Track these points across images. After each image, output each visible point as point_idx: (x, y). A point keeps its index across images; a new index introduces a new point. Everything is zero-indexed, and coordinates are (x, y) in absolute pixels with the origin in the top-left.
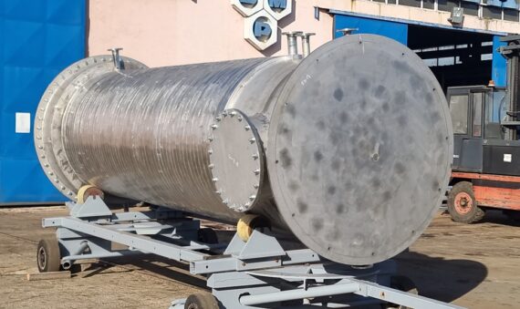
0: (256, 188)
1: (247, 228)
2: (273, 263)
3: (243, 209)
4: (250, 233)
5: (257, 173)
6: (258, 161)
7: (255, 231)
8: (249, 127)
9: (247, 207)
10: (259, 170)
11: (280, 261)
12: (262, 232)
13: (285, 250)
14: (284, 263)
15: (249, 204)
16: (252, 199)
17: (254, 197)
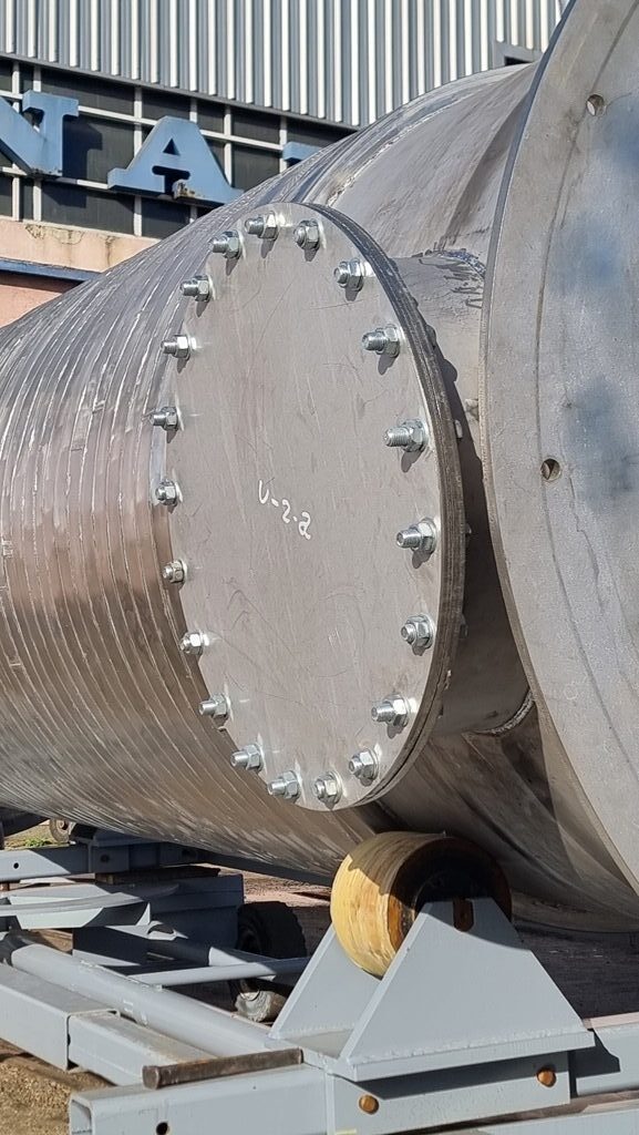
0: (419, 644)
1: (383, 901)
2: (527, 1092)
3: (348, 791)
4: (401, 930)
5: (421, 549)
6: (428, 468)
7: (423, 921)
8: (366, 269)
9: (367, 775)
10: (433, 528)
11: (563, 1078)
12: (463, 922)
13: (585, 1011)
14: (584, 1084)
15: (380, 754)
16: (397, 721)
17: (409, 706)
